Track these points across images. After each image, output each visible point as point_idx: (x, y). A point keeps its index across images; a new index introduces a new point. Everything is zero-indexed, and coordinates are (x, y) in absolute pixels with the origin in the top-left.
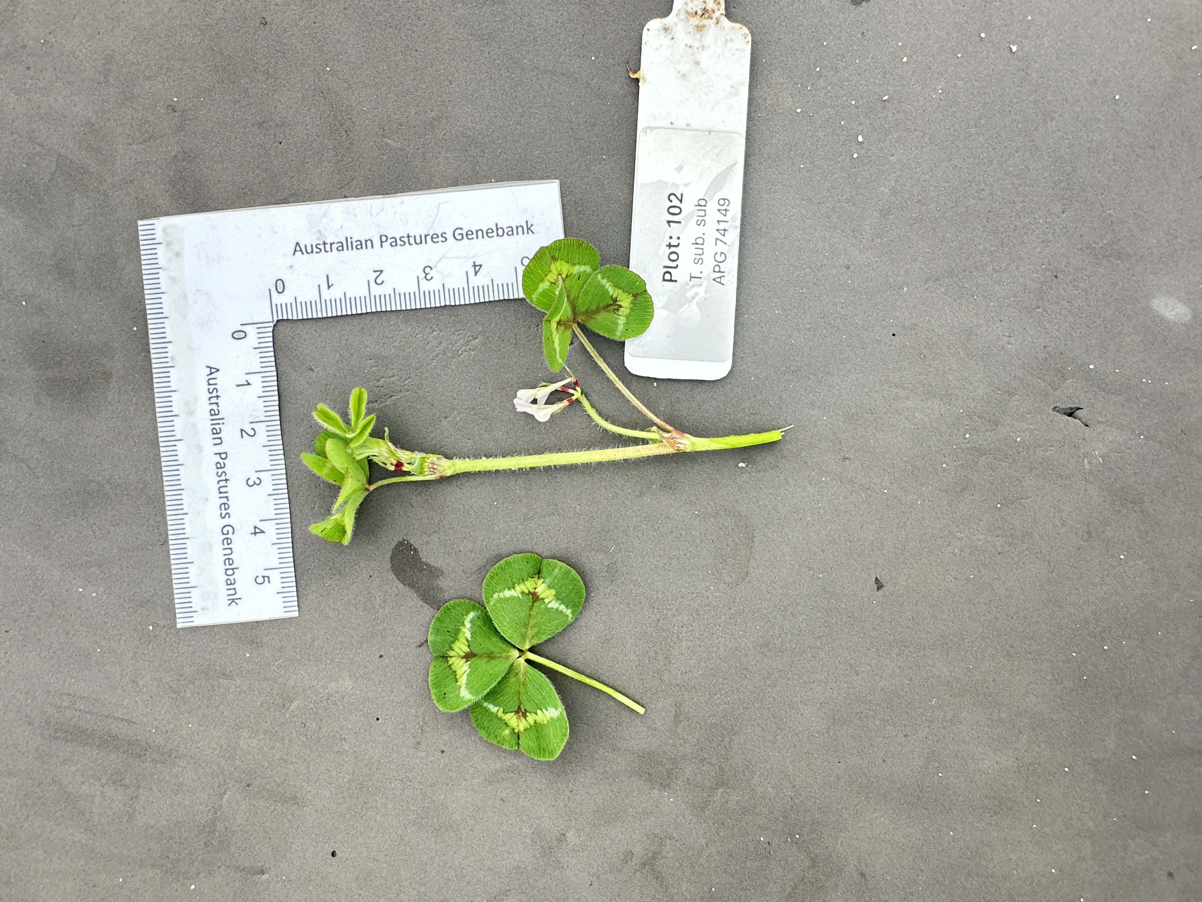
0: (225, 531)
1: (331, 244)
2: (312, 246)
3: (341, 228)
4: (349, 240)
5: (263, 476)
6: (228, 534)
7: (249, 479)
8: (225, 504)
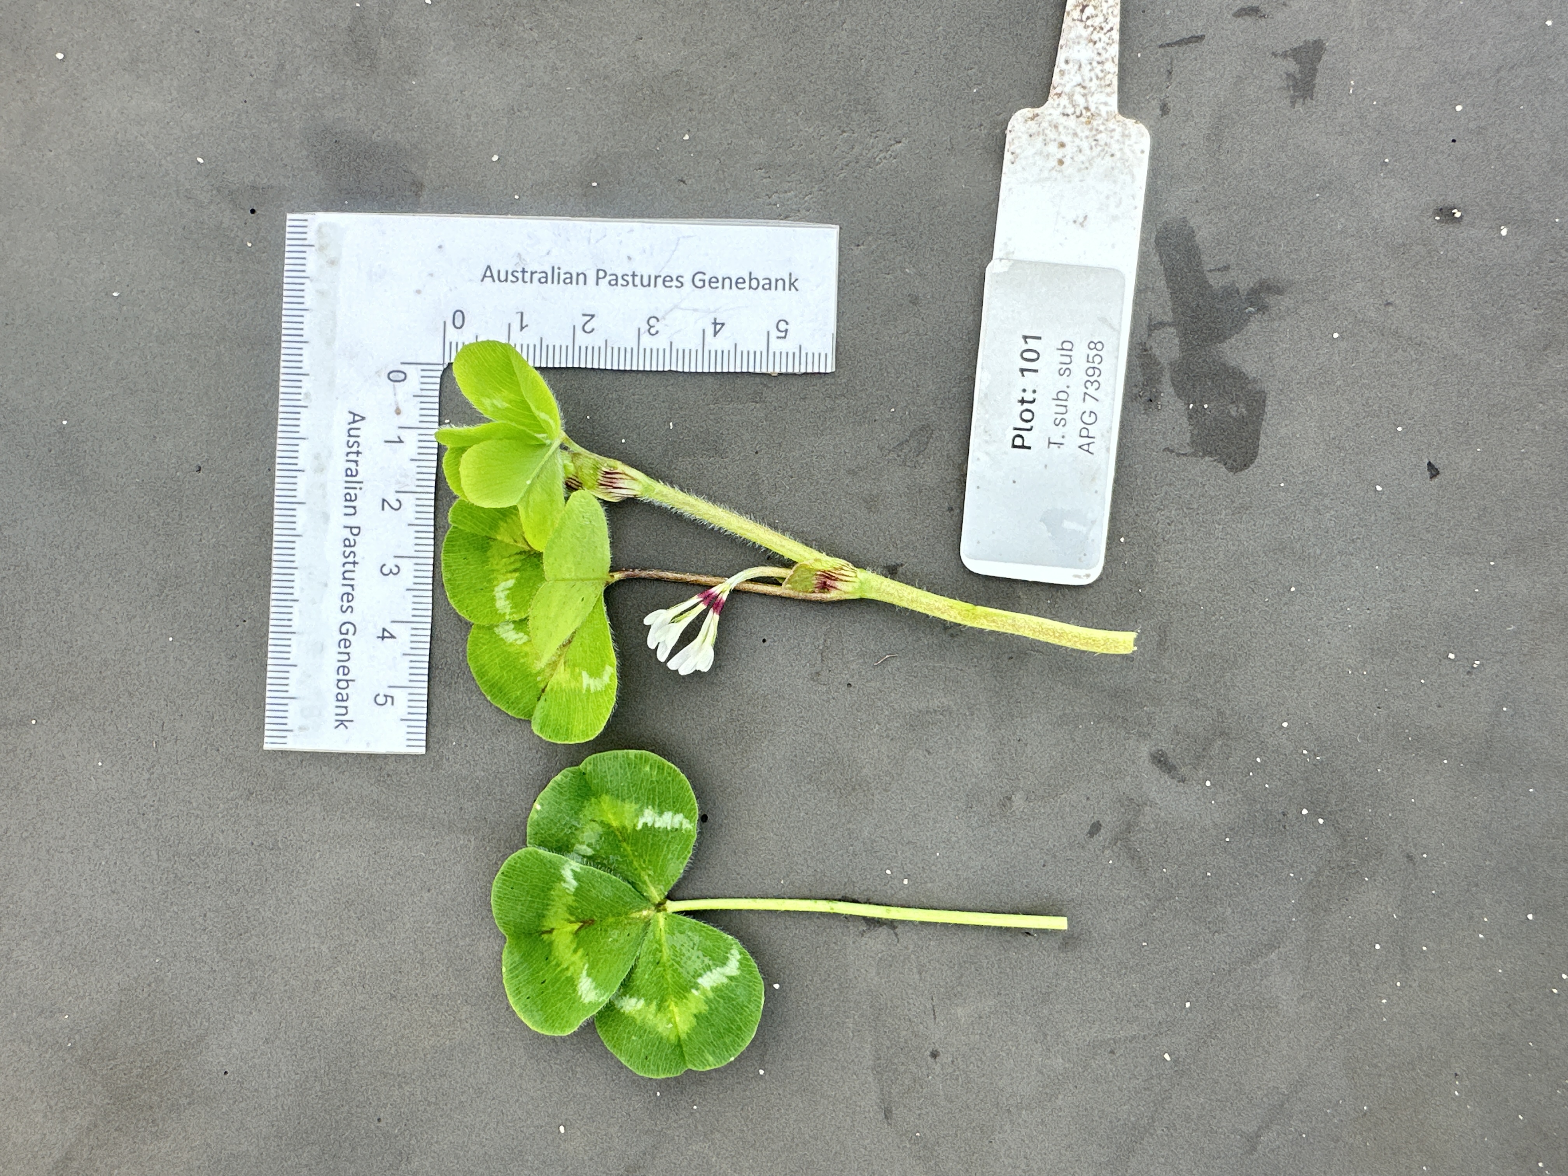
0: (344, 630)
1: (532, 273)
2: (507, 272)
3: (548, 253)
4: (556, 271)
5: (404, 563)
6: (347, 633)
7: (384, 565)
8: (348, 594)
